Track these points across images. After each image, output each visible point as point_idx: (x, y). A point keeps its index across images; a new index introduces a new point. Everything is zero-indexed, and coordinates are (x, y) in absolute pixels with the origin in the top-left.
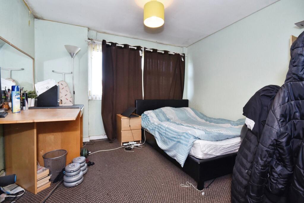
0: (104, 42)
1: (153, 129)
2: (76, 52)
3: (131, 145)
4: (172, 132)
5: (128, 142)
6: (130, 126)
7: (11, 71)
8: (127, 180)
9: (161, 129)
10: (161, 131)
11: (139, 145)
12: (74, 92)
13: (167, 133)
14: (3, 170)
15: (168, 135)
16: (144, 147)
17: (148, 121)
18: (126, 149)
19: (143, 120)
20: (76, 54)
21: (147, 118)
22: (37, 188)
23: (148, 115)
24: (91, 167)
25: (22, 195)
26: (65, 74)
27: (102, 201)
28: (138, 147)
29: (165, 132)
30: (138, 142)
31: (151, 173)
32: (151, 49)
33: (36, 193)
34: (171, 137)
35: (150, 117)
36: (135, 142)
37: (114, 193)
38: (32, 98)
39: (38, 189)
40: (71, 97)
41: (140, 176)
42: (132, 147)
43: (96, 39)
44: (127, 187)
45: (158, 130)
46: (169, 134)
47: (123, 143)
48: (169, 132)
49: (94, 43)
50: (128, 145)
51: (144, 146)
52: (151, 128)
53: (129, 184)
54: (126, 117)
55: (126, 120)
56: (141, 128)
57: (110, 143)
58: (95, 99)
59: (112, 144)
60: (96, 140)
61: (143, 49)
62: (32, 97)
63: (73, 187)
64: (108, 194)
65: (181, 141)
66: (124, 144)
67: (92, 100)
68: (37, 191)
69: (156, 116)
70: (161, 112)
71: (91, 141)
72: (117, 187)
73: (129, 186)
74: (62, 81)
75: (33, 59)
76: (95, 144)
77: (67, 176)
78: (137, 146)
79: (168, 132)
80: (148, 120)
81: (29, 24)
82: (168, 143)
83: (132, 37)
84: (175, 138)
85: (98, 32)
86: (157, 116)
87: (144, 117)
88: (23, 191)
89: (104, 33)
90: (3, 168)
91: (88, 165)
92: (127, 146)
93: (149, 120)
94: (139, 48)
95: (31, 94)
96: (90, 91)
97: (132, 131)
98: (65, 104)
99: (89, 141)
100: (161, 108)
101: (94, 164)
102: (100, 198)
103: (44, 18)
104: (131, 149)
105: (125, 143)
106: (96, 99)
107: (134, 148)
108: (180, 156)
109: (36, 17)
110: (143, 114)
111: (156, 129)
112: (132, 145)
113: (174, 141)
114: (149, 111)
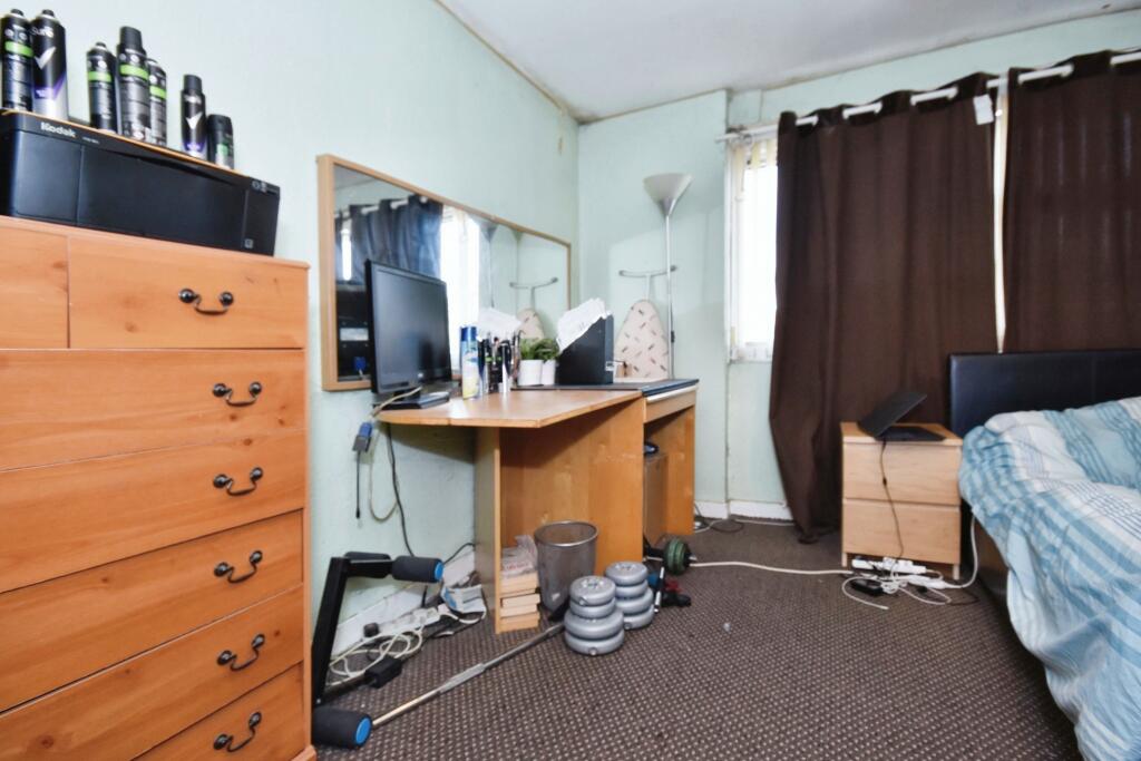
0: (787, 119)
1: (1000, 516)
2: (678, 194)
3: (887, 573)
4: (1102, 559)
5: (879, 559)
6: (885, 482)
7: (533, 289)
8: (767, 724)
9: (1040, 525)
10: (1039, 535)
11: (938, 584)
12: (672, 333)
13: (1066, 552)
14: (470, 544)
15: (1067, 566)
16: (964, 604)
17: (1002, 471)
18: (855, 586)
19: (971, 461)
20: (678, 200)
21: (999, 454)
22: (502, 618)
23: (1007, 438)
24: (674, 611)
25: (473, 625)
26: (652, 276)
27: (627, 748)
28: (928, 598)
29: (1058, 542)
30: (936, 568)
31: (914, 751)
32: (1061, 64)
33: (498, 631)
34: (1075, 587)
35: (1017, 452)
36: (916, 563)
37: (682, 746)
38: (545, 361)
39: (504, 621)
40: (664, 355)
41: (840, 737)
42: (890, 586)
43: (760, 119)
44: (748, 749)
45: (1027, 527)
46: (1075, 562)
47: (852, 556)
48: (1082, 554)
49: (748, 140)
50: (875, 571)
51: (968, 599)
52: (994, 509)
53: (761, 743)
54: (870, 439)
55: (869, 448)
56: (958, 502)
57: (801, 541)
58: (751, 358)
59: (808, 547)
60: (756, 519)
61: (1001, 83)
62: (546, 357)
63: (584, 655)
64: (661, 735)
65: (1117, 628)
66: (857, 563)
67: (740, 360)
68: (502, 627)
69: (1070, 446)
70: (1115, 424)
71: (733, 519)
72: (707, 729)
73: (756, 751)
74: (642, 301)
75: (568, 246)
76: (741, 532)
77: (574, 614)
78: (922, 590)
79: (1073, 547)
80: (999, 462)
81: (560, 147)
82: (1061, 622)
83: (932, 42)
84: (1098, 595)
85: (766, 88)
86: (1075, 446)
87: (982, 444)
88: (478, 614)
89: (793, 81)
90: (469, 541)
91: (665, 604)
92: (867, 576)
93: (1005, 466)
94: (973, 85)
95: (544, 347)
96: (732, 330)
97: (897, 506)
98: (647, 376)
99: (724, 516)
100: (1123, 402)
101: (687, 603)
102: (627, 735)
103: (601, 116)
104: (880, 592)
105: (865, 557)
106: (755, 355)
107: (897, 595)
108: (1092, 726)
109: (583, 122)
110: (979, 430)
111: (1016, 521)
112: (892, 577)
113: (1089, 612)
114: (1020, 417)
